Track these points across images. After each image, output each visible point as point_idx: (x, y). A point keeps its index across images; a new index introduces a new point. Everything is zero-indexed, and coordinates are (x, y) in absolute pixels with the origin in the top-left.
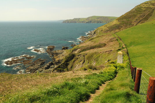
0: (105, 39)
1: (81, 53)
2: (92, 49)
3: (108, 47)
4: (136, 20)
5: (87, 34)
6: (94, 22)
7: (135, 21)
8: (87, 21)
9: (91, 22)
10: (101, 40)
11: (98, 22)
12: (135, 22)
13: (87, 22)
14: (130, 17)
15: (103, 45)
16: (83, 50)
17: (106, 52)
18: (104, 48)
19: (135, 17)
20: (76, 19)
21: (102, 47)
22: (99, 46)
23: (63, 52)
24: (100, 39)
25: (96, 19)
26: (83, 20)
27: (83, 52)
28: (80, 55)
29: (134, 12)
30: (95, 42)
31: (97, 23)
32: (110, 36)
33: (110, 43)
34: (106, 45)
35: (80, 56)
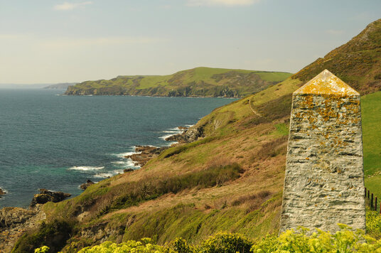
0: (239, 146)
1: (106, 217)
2: (170, 195)
3: (251, 182)
4: (375, 78)
5: (168, 139)
6: (204, 92)
7: (372, 80)
8: (173, 89)
9: (188, 90)
10: (219, 152)
11: (219, 93)
12: (371, 85)
13: (172, 94)
14: (351, 67)
15: (229, 171)
16: (124, 200)
17: (236, 203)
18: (231, 186)
19: (371, 68)
20: (125, 79)
21: (220, 184)
22: (209, 180)
23: (33, 214)
24: (219, 148)
25: (213, 82)
26: (153, 85)
27: (122, 211)
28: (103, 226)
29: (363, 46)
30: (191, 162)
31: (216, 96)
32: (266, 133)
33: (263, 164)
34: (242, 171)
35: (100, 233)
